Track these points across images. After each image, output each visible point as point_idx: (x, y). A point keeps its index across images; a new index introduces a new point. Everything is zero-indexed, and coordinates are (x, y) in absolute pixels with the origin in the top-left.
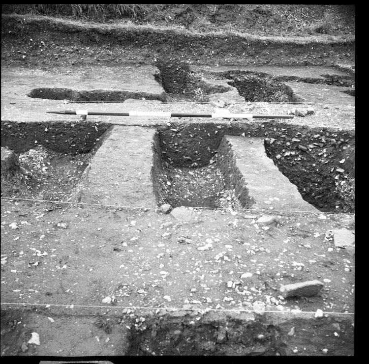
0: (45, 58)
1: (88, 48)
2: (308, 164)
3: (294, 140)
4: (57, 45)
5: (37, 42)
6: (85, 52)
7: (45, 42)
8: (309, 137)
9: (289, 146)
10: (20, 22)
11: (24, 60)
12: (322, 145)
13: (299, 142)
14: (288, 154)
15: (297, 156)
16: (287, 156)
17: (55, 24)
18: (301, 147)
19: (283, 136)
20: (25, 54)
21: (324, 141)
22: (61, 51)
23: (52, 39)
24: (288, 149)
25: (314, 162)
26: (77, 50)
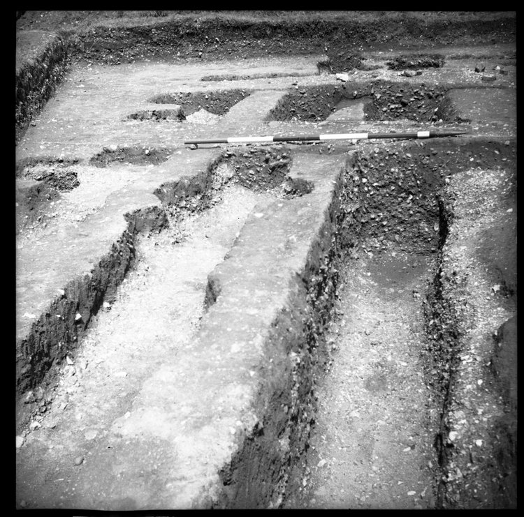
0: (219, 54)
1: (259, 42)
2: (410, 114)
3: (398, 95)
4: (231, 40)
5: (212, 39)
6: (258, 46)
7: (220, 38)
8: (410, 92)
9: (393, 100)
10: (196, 21)
11: (200, 57)
12: (421, 98)
13: (402, 97)
14: (392, 106)
15: (400, 108)
16: (392, 109)
17: (228, 21)
18: (404, 100)
19: (388, 92)
20: (201, 51)
21: (422, 94)
22: (234, 45)
23: (224, 35)
24: (393, 102)
25: (415, 112)
26: (249, 44)
